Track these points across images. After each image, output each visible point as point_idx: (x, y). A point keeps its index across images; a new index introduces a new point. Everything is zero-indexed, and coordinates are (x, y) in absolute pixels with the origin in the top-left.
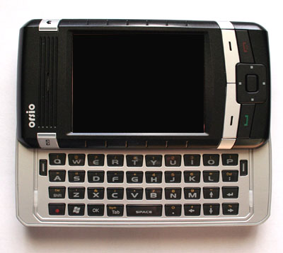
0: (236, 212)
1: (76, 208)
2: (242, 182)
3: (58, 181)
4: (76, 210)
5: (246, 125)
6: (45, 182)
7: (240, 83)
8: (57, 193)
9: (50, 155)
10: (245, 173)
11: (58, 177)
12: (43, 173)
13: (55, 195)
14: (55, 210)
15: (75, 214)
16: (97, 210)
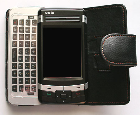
0: (13, 90)
1: (16, 29)
2: (25, 92)
3: (26, 23)
4: (15, 30)
5: (47, 94)
6: (26, 18)
7: (63, 92)
8: (22, 23)
9: (36, 20)
10: (29, 94)
11: (27, 23)
12: (29, 17)
14: (15, 22)
15: (13, 29)
16: (15, 37)
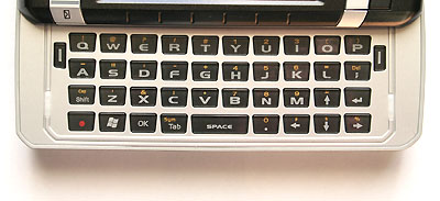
0: (366, 130)
2: (376, 81)
3: (83, 76)
4: (113, 122)
6: (63, 78)
8: (82, 96)
9: (70, 35)
10: (381, 66)
11: (83, 71)
12: (57, 64)
13: (79, 99)
14: (78, 122)
15: (110, 129)
16: (145, 123)
